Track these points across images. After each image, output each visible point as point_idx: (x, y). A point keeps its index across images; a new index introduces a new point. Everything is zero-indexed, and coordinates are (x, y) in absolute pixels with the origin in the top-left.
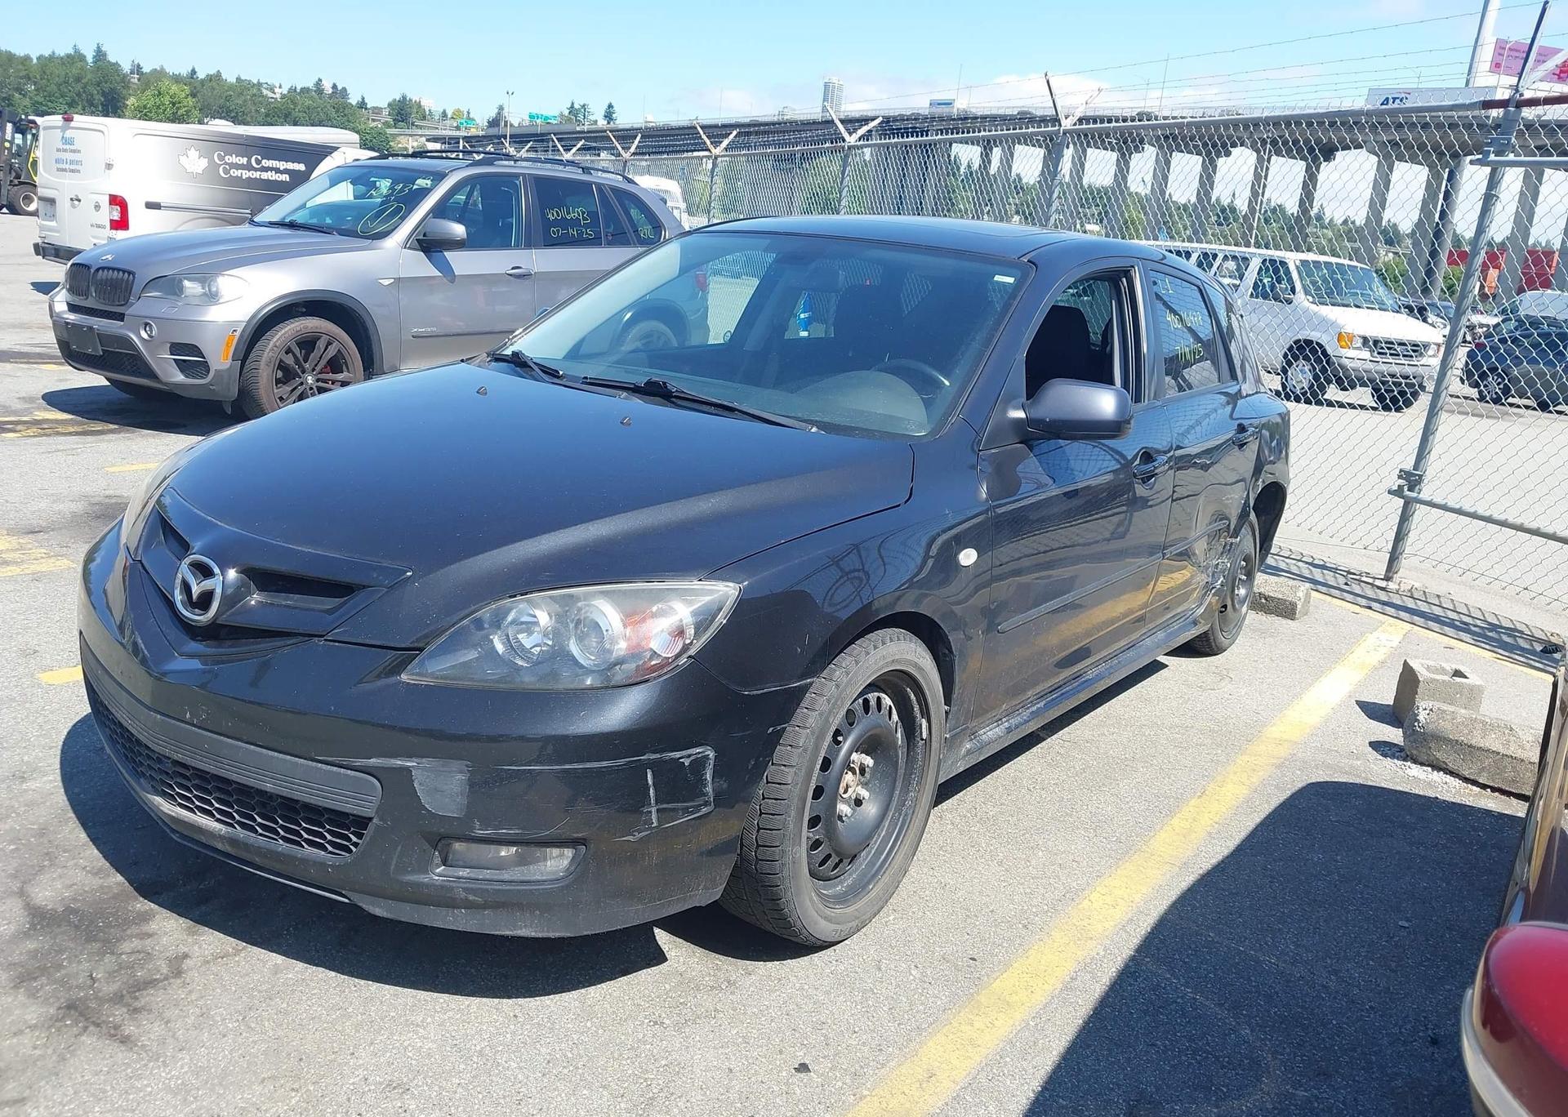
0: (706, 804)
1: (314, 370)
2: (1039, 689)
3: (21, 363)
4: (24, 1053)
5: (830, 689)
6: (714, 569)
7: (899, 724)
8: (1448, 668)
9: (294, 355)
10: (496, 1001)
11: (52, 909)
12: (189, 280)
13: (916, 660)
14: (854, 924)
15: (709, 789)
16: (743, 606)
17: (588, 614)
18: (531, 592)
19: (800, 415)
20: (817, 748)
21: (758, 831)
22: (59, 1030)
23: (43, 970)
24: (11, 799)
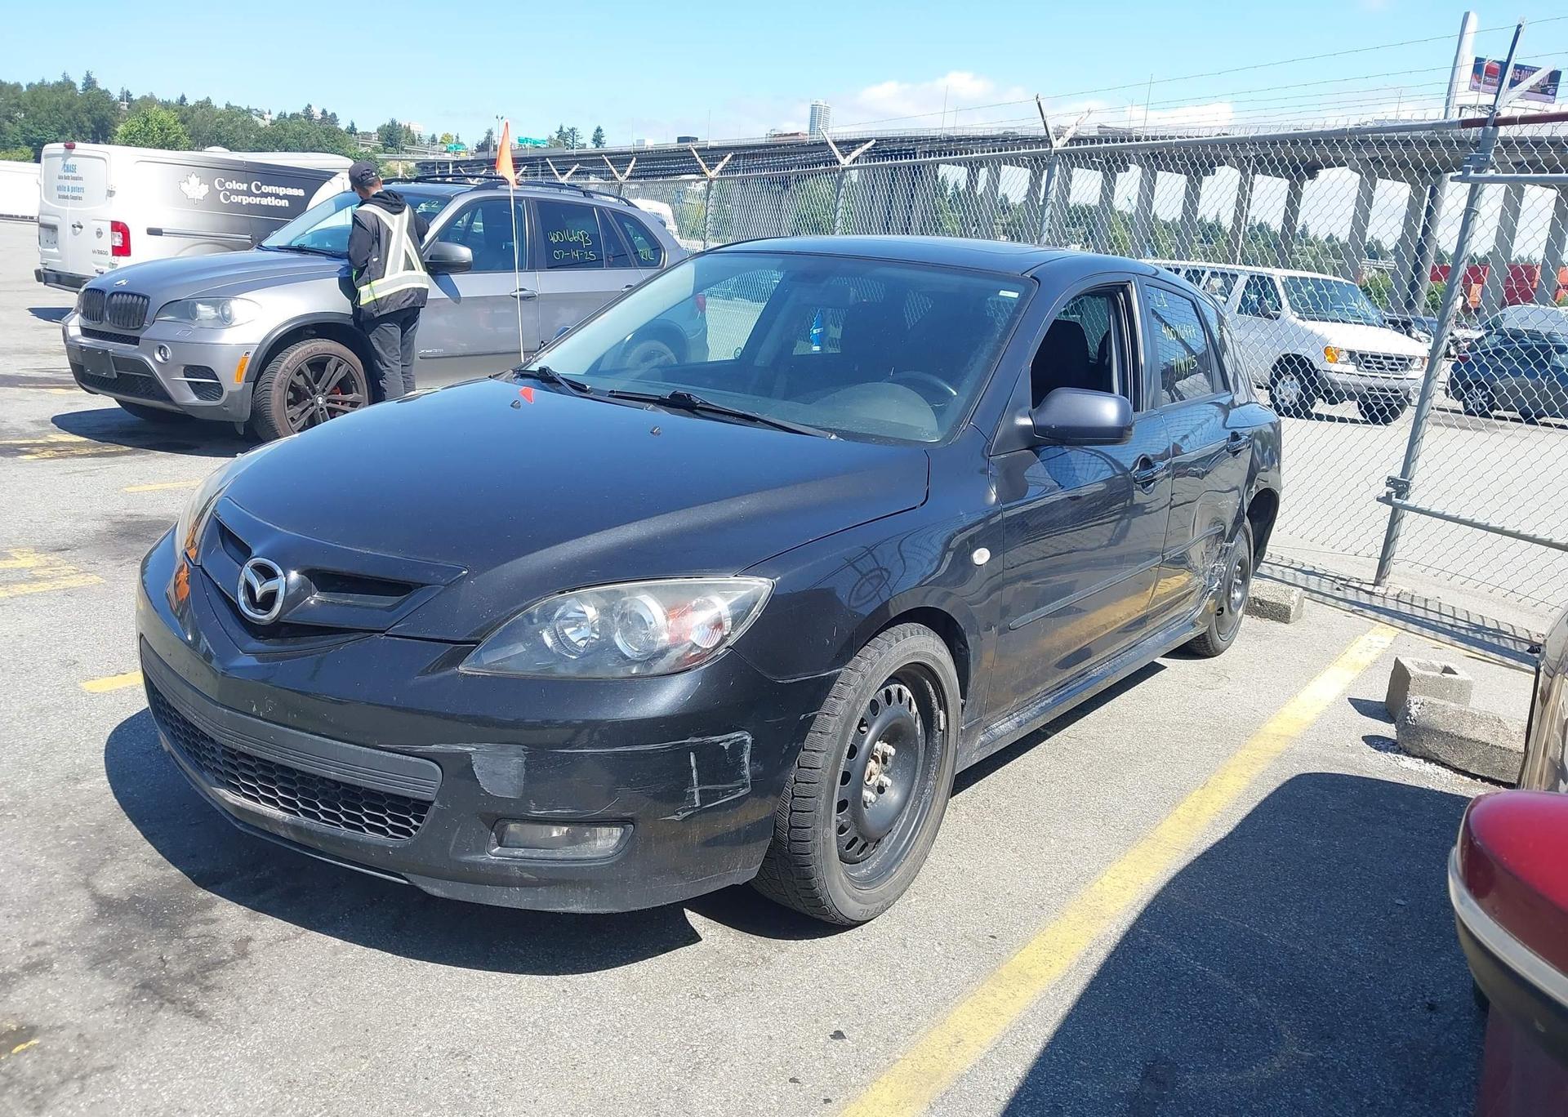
0: (744, 786)
1: (324, 391)
2: (1048, 684)
3: (30, 387)
4: (107, 1027)
5: (856, 679)
6: (749, 565)
7: (919, 715)
8: (1438, 665)
9: (305, 376)
10: (546, 977)
11: (118, 899)
12: (202, 303)
13: (935, 653)
14: (879, 905)
15: (747, 772)
16: (774, 600)
17: (633, 609)
18: (579, 588)
19: (819, 424)
20: (845, 734)
21: (790, 814)
22: (136, 1006)
23: (115, 954)
24: (67, 799)
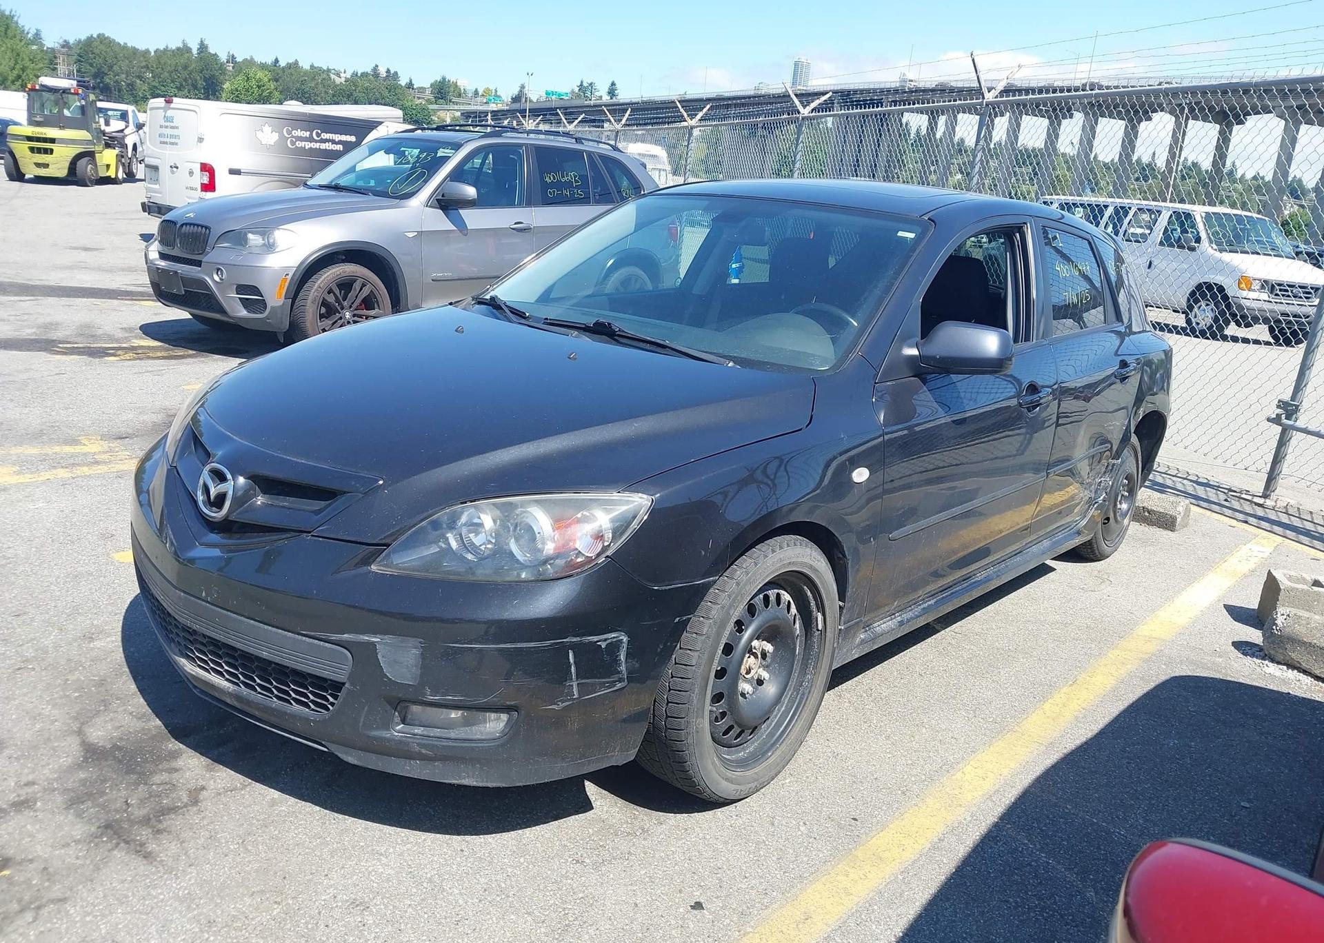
0: (620, 680)
1: (351, 307)
2: (928, 589)
3: (126, 300)
4: (68, 862)
5: (731, 586)
6: (631, 482)
7: (798, 617)
8: (1308, 578)
9: (335, 294)
10: (448, 837)
11: (102, 746)
12: (252, 233)
13: (812, 563)
14: (753, 785)
15: (623, 668)
16: (654, 512)
17: (524, 519)
18: (479, 500)
19: (721, 351)
20: (719, 635)
21: (667, 704)
22: (96, 845)
23: (90, 795)
24: (80, 655)
